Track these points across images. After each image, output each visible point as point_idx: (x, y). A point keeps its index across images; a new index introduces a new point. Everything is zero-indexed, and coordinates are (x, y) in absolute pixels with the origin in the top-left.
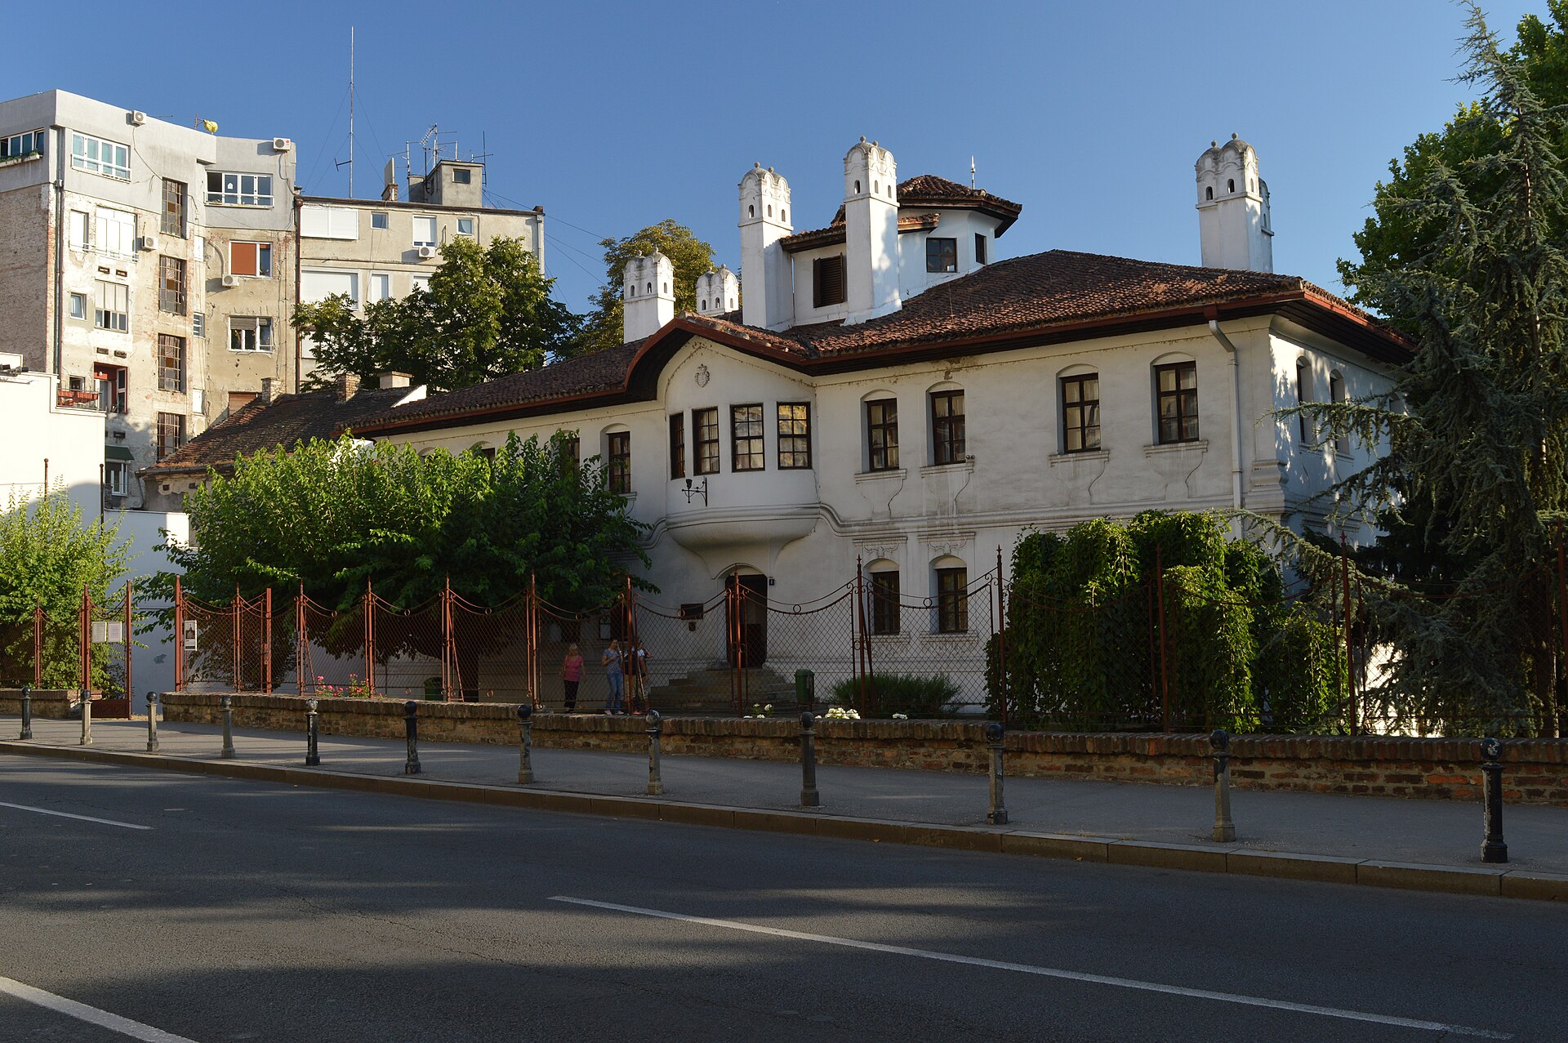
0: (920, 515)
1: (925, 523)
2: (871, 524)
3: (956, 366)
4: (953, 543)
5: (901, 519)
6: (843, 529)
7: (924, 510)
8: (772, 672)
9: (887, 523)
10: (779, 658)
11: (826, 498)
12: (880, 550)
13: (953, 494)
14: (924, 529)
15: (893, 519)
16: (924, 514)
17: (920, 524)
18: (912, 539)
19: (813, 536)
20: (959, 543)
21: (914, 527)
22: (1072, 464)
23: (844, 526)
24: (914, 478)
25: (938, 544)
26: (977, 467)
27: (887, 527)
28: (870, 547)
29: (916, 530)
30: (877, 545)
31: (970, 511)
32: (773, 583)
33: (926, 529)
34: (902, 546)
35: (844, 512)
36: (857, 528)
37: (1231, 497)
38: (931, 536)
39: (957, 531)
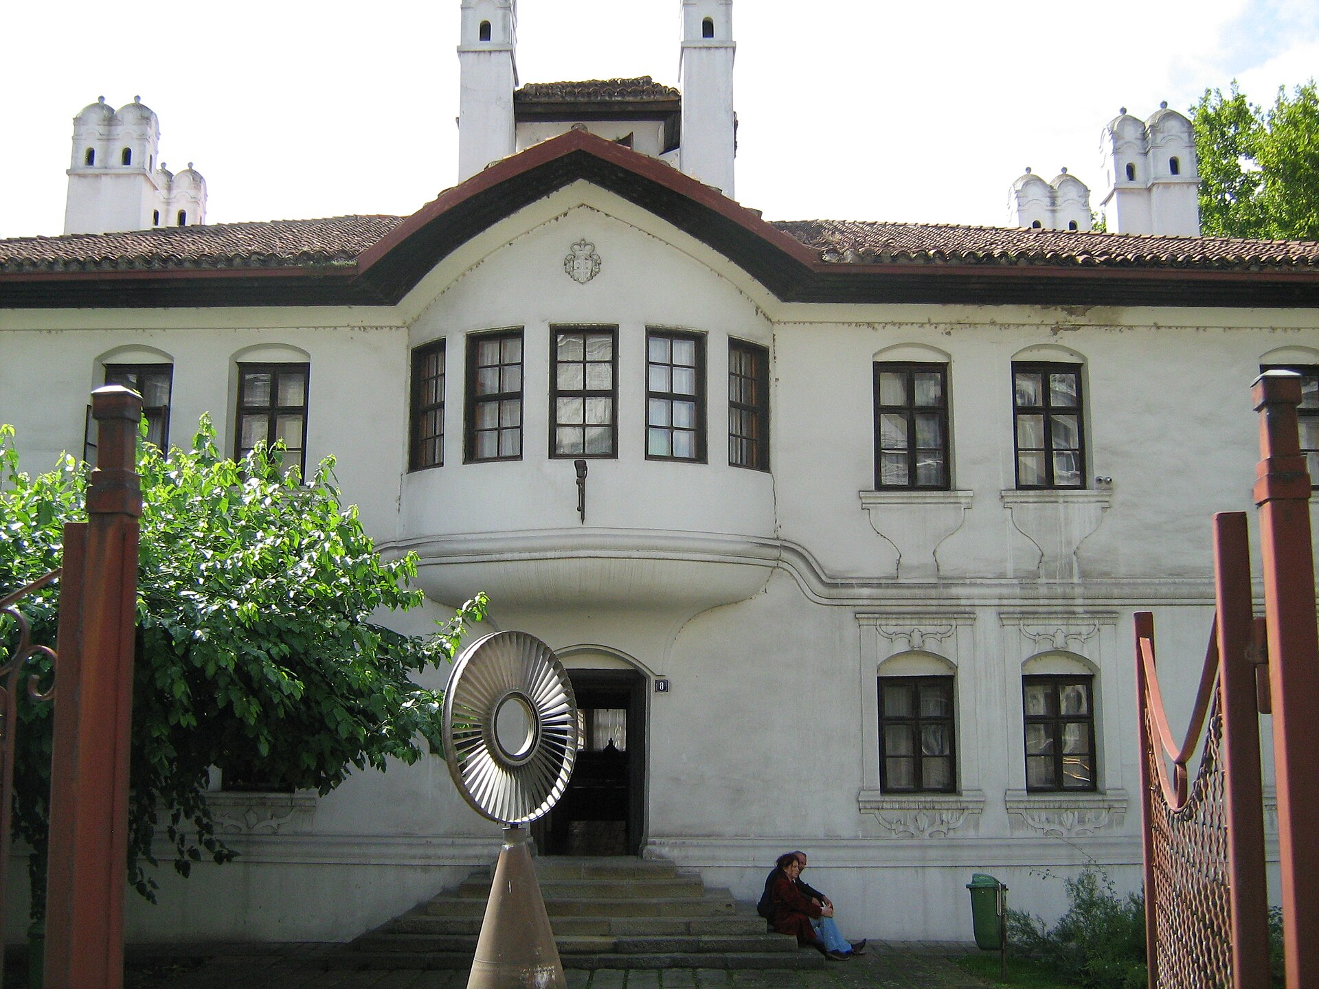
0: (1002, 576)
1: (1017, 591)
2: (894, 586)
3: (1073, 320)
4: (1073, 629)
5: (961, 580)
6: (834, 592)
7: (1010, 569)
8: (668, 869)
9: (934, 586)
10: (681, 836)
11: (792, 532)
12: (916, 635)
13: (1069, 543)
14: (1012, 602)
15: (945, 582)
16: (1010, 574)
17: (1005, 591)
18: (987, 619)
19: (760, 601)
20: (1084, 630)
21: (991, 597)
23: (835, 586)
24: (988, 508)
25: (1041, 629)
26: (1118, 497)
27: (933, 592)
28: (891, 629)
29: (996, 602)
30: (908, 625)
31: (1106, 574)
32: (663, 687)
33: (1018, 602)
34: (963, 631)
35: (834, 560)
36: (866, 591)
38: (1025, 615)
39: (1080, 609)
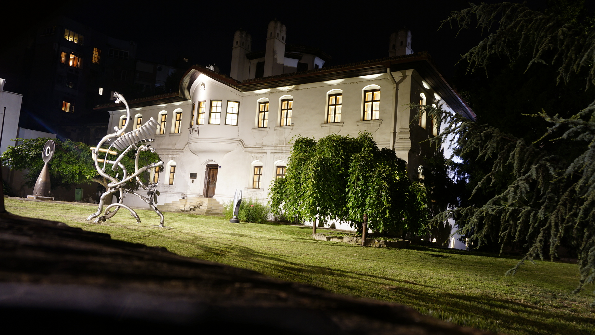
0: (272, 145)
2: (255, 147)
4: (283, 156)
5: (265, 146)
6: (246, 149)
8: (215, 200)
9: (261, 147)
10: (218, 195)
11: (241, 137)
12: (257, 157)
13: (284, 137)
15: (263, 146)
16: (274, 144)
17: (272, 148)
18: (269, 153)
19: (235, 151)
20: (285, 156)
22: (329, 127)
23: (246, 147)
24: (272, 131)
25: (277, 156)
26: (295, 127)
28: (254, 156)
29: (270, 150)
30: (256, 155)
32: (220, 167)
33: (274, 150)
34: (265, 156)
35: (246, 142)
36: (250, 149)
37: (389, 143)
38: (275, 153)
39: (284, 151)
